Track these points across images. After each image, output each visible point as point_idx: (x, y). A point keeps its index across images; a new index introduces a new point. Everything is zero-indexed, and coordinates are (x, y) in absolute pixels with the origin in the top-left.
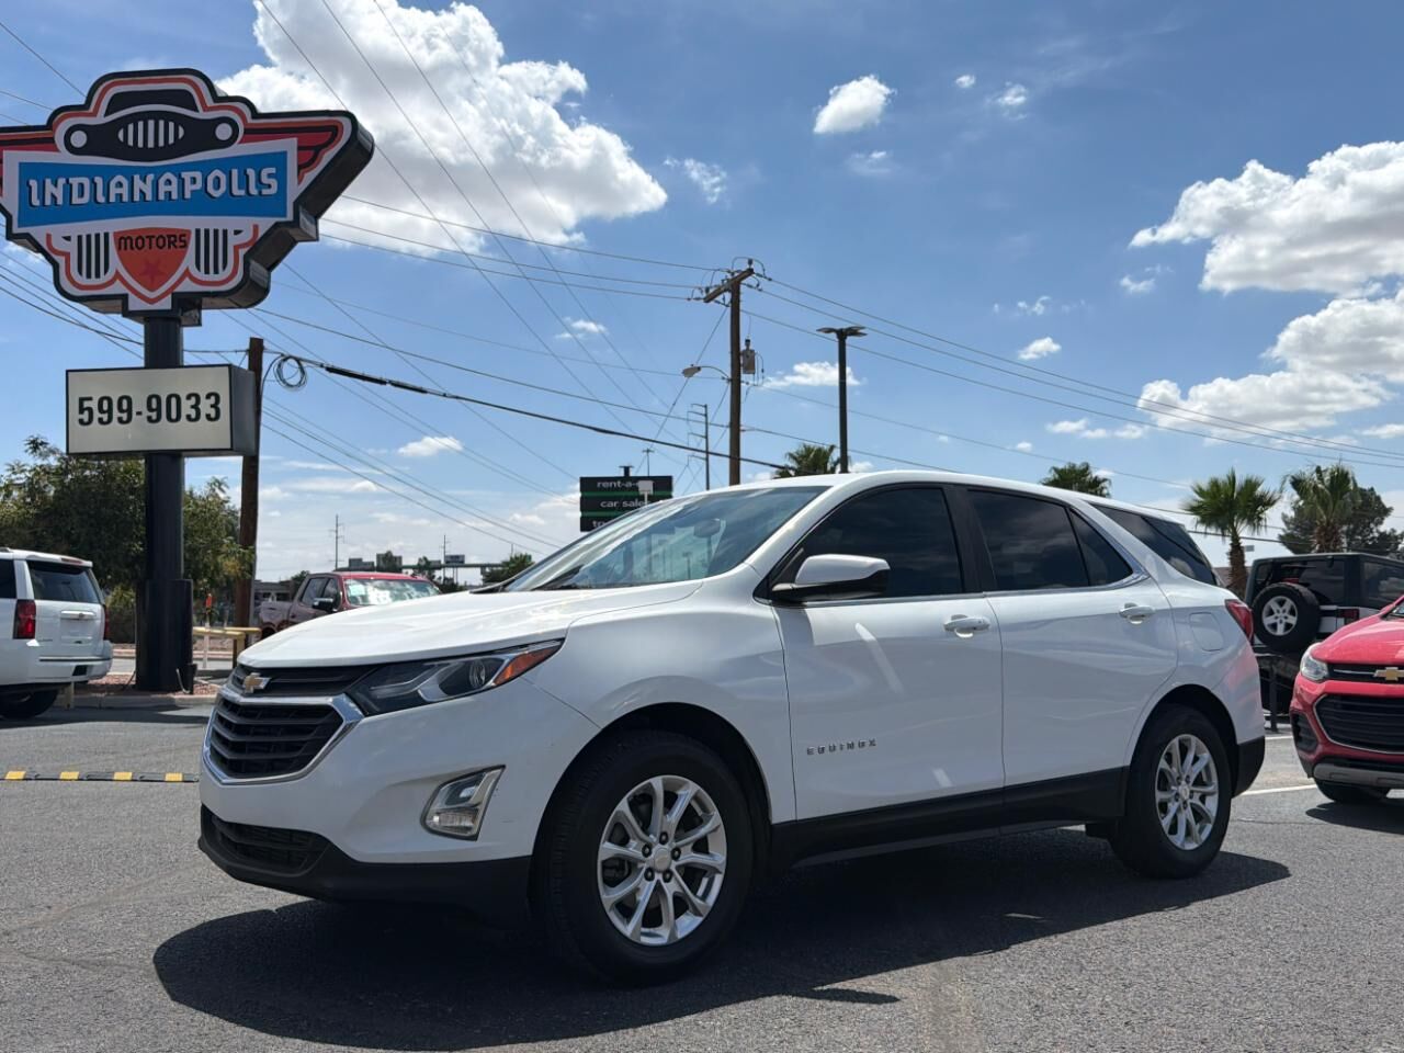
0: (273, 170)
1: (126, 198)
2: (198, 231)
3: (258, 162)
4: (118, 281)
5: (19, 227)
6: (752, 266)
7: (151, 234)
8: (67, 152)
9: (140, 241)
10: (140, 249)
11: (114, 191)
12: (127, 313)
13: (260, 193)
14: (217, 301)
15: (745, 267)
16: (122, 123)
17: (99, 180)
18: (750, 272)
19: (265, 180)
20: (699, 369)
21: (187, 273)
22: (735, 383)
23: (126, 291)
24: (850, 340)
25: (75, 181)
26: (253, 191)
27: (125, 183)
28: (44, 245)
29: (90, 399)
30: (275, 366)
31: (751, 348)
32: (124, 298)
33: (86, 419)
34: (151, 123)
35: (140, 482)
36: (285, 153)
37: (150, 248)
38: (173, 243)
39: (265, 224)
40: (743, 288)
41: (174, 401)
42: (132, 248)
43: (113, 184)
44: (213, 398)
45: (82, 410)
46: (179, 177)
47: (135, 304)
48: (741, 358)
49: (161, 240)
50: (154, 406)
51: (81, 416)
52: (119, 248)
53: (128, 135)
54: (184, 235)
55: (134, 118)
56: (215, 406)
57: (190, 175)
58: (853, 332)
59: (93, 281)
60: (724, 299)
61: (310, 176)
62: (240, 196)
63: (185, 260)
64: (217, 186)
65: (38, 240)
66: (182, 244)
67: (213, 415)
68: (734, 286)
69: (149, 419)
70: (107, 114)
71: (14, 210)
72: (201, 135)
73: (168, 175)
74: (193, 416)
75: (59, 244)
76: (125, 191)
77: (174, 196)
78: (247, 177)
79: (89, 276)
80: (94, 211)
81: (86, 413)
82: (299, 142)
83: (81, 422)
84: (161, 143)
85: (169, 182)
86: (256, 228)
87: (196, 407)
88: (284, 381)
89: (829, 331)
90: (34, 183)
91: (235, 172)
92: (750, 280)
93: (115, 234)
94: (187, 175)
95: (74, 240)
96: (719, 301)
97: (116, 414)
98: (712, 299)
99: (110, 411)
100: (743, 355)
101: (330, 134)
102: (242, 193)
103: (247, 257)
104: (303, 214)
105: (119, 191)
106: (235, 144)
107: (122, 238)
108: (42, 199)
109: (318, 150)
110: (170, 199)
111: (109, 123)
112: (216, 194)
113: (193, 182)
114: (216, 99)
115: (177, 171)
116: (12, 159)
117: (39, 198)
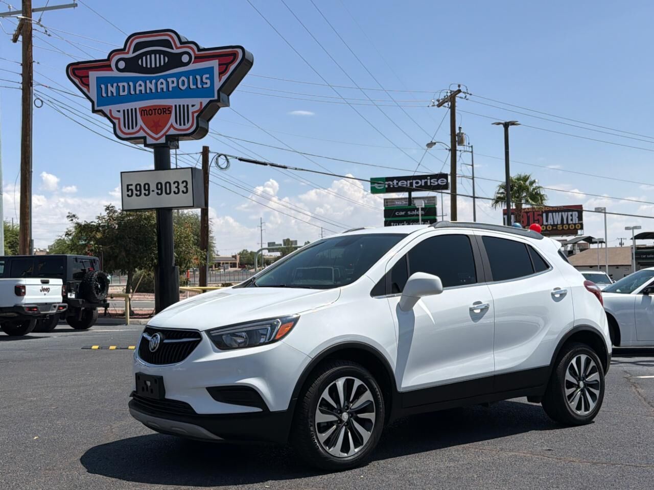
0: (208, 76)
1: (143, 92)
2: (176, 106)
3: (201, 72)
4: (141, 131)
5: (98, 106)
6: (460, 88)
7: (154, 108)
8: (116, 71)
9: (150, 112)
10: (151, 115)
11: (138, 88)
12: (146, 145)
13: (202, 86)
14: (185, 137)
15: (456, 89)
16: (140, 56)
17: (131, 84)
19: (204, 80)
20: (435, 143)
21: (172, 126)
22: (453, 151)
23: (145, 135)
24: (511, 128)
25: (121, 85)
26: (200, 86)
27: (143, 84)
28: (109, 115)
29: (132, 185)
30: (215, 160)
31: (462, 132)
32: (145, 138)
33: (130, 194)
34: (153, 56)
35: (154, 222)
36: (213, 68)
37: (155, 114)
38: (165, 112)
39: (205, 101)
40: (457, 99)
41: (168, 185)
42: (147, 115)
43: (137, 85)
44: (185, 183)
45: (128, 190)
46: (167, 81)
47: (150, 141)
48: (457, 137)
49: (160, 111)
50: (159, 187)
51: (128, 193)
52: (141, 115)
53: (143, 62)
54: (170, 108)
55: (145, 54)
56: (186, 187)
57: (171, 79)
58: (513, 123)
59: (131, 131)
60: (448, 105)
61: (224, 78)
62: (194, 89)
63: (171, 119)
64: (183, 85)
65: (106, 112)
66: (169, 112)
67: (185, 191)
68: (452, 99)
69: (158, 193)
70: (133, 52)
71: (95, 99)
72: (175, 61)
73: (162, 80)
74: (177, 192)
75: (115, 114)
76: (143, 88)
77: (165, 90)
78: (197, 79)
79: (129, 128)
80: (130, 98)
81: (130, 191)
82: (219, 62)
83: (128, 195)
84: (158, 65)
85: (162, 83)
86: (201, 103)
87: (177, 187)
88: (219, 167)
89: (499, 124)
90: (103, 86)
91: (191, 77)
92: (462, 95)
93: (139, 108)
94: (170, 80)
95: (122, 112)
96: (445, 107)
97: (143, 192)
98: (441, 105)
99: (140, 191)
100: (457, 135)
101: (233, 57)
102: (195, 87)
103: (198, 117)
104: (222, 95)
105: (140, 88)
106: (191, 64)
107: (143, 110)
108: (107, 92)
109: (227, 65)
110: (163, 91)
111: (135, 56)
112: (183, 88)
113: (173, 83)
114: (181, 43)
115: (165, 78)
116: (93, 75)
117: (105, 93)
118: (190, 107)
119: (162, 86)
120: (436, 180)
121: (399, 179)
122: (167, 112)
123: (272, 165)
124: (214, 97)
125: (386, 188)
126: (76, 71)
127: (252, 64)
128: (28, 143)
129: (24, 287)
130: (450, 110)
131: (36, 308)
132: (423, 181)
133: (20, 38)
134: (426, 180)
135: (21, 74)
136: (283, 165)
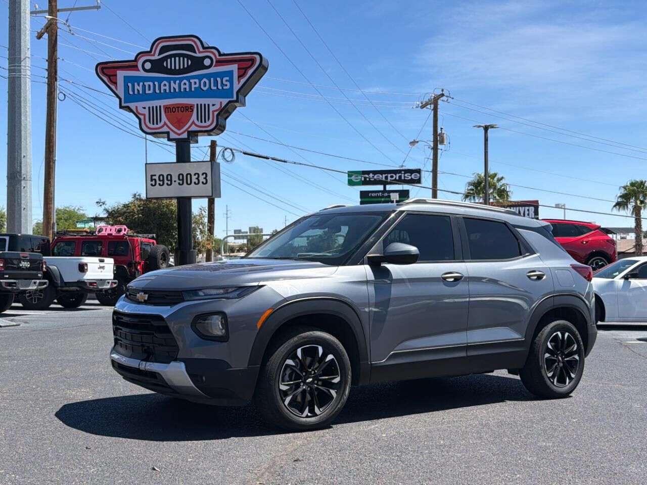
0: (228, 78)
1: (168, 91)
2: (197, 105)
3: (222, 75)
4: (165, 126)
5: (125, 103)
6: (443, 93)
7: (178, 106)
8: (143, 71)
9: (174, 109)
10: (174, 112)
11: (163, 88)
12: (169, 140)
13: (223, 88)
14: (204, 134)
15: (439, 93)
16: (166, 58)
17: (156, 83)
18: (442, 95)
19: (225, 82)
20: (418, 142)
21: (193, 123)
22: (435, 149)
23: (169, 130)
24: (490, 130)
25: (147, 84)
26: (220, 87)
27: (167, 84)
28: (135, 111)
29: (155, 175)
30: (221, 153)
31: (443, 132)
32: (168, 133)
33: (154, 184)
34: (177, 58)
36: (232, 72)
37: (178, 112)
38: (187, 110)
39: (225, 101)
40: (440, 102)
41: (189, 176)
42: (171, 112)
43: (162, 85)
44: (205, 175)
45: (152, 180)
46: (189, 81)
47: (173, 136)
48: (438, 137)
49: (182, 109)
50: (181, 178)
51: (152, 183)
52: (165, 112)
53: (168, 64)
54: (192, 106)
55: (170, 56)
56: (205, 178)
58: (492, 127)
59: (155, 126)
60: (431, 107)
61: (243, 81)
62: (214, 90)
63: (193, 117)
64: (205, 86)
65: (132, 108)
66: (191, 110)
67: (205, 182)
68: (435, 102)
69: (179, 184)
70: (159, 55)
71: (122, 96)
72: (198, 64)
73: (185, 81)
74: (197, 182)
75: (141, 110)
76: (167, 88)
77: (188, 90)
78: (217, 81)
79: (153, 124)
80: (155, 96)
81: (154, 181)
82: (238, 66)
83: (152, 185)
84: (182, 67)
85: (185, 84)
86: (221, 103)
87: (198, 178)
88: (225, 159)
89: (480, 127)
90: (130, 85)
91: (212, 79)
92: (444, 98)
93: (164, 106)
94: (192, 81)
95: (147, 109)
96: (428, 108)
97: (166, 181)
98: (425, 107)
99: (163, 181)
100: (439, 135)
101: (251, 62)
102: (215, 88)
103: (218, 115)
104: (240, 96)
105: (165, 88)
106: (212, 67)
107: (167, 108)
108: (134, 91)
109: (246, 69)
110: (186, 91)
111: (160, 59)
112: (205, 89)
114: (204, 48)
115: (188, 79)
116: (121, 74)
117: (132, 91)
118: (211, 106)
119: (185, 86)
120: (410, 174)
121: (375, 172)
122: (189, 110)
123: (273, 159)
125: (363, 181)
126: (104, 70)
127: (266, 69)
128: (52, 133)
129: (86, 264)
130: (433, 111)
131: (95, 283)
132: (398, 175)
133: (46, 36)
134: (400, 174)
135: (47, 70)
136: (283, 159)
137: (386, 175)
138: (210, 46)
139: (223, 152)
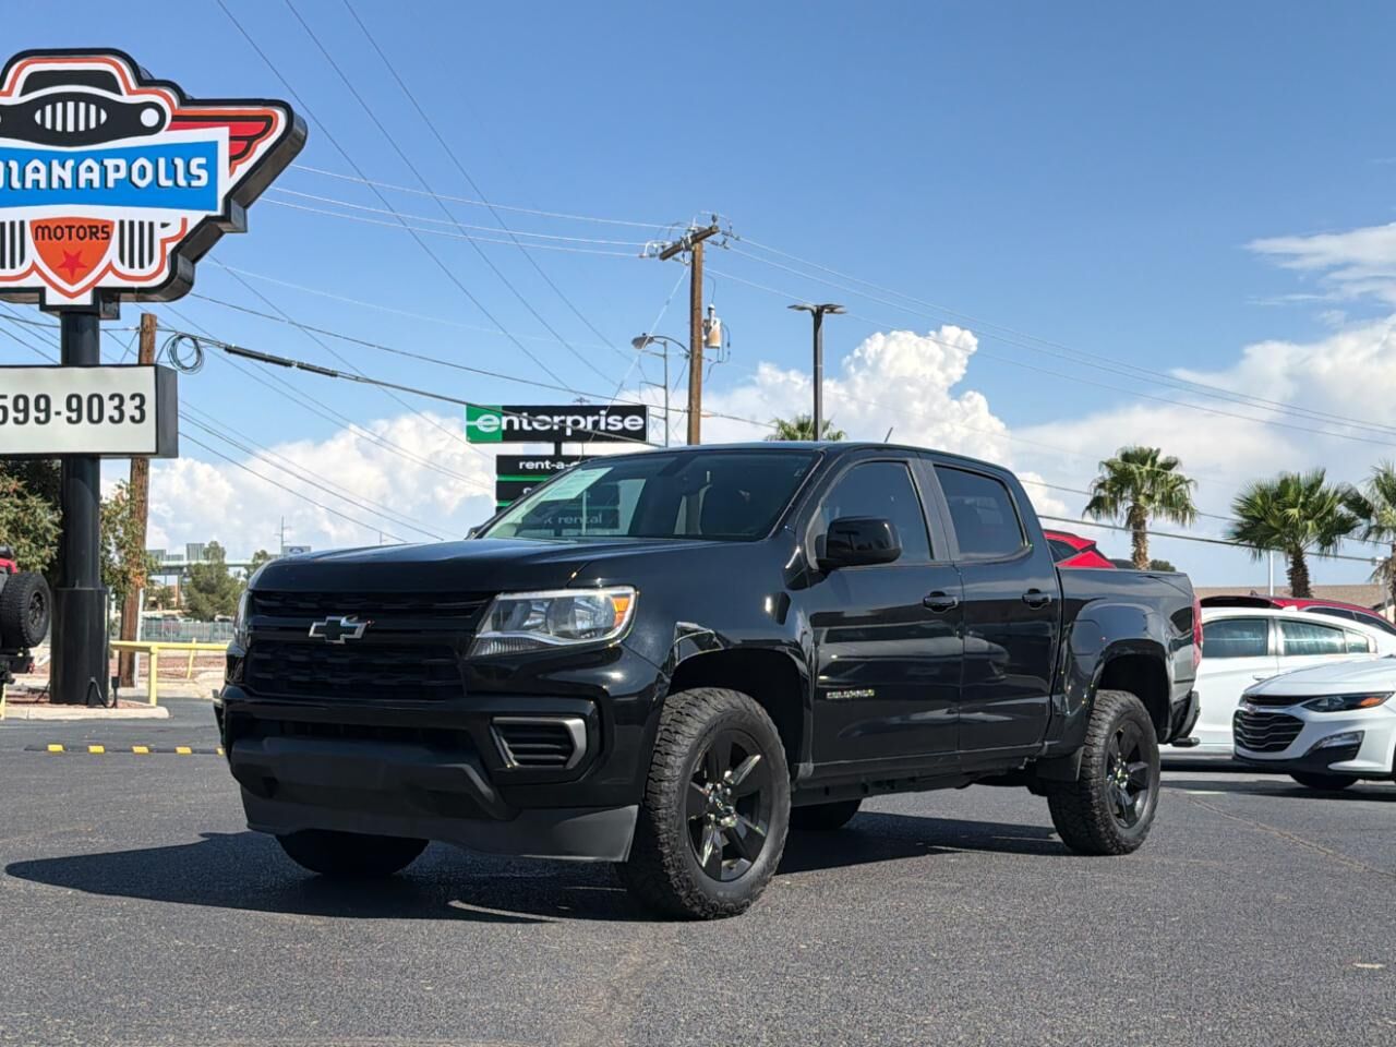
0: (202, 161)
1: (43, 185)
2: (122, 223)
3: (189, 151)
4: (34, 274)
6: (717, 224)
7: (70, 224)
9: (59, 232)
10: (59, 239)
12: (45, 308)
13: (189, 185)
15: (706, 224)
16: (40, 104)
17: (14, 165)
18: (714, 229)
19: (194, 170)
21: (110, 267)
22: (695, 358)
24: (826, 317)
26: (182, 182)
27: (43, 168)
29: (4, 397)
31: (712, 318)
32: (41, 291)
34: (71, 105)
36: (215, 144)
37: (70, 238)
38: (95, 234)
39: (195, 217)
40: (706, 246)
41: (95, 401)
42: (50, 238)
43: (29, 168)
44: (137, 399)
48: (702, 329)
49: (81, 231)
50: (74, 404)
52: (36, 238)
53: (46, 118)
54: (107, 227)
55: (52, 99)
56: (140, 408)
57: (112, 162)
58: (832, 309)
59: (8, 272)
60: (683, 256)
61: (243, 168)
62: (167, 187)
63: (108, 253)
64: (143, 173)
66: (105, 235)
67: (138, 417)
68: (695, 245)
69: (69, 420)
70: (24, 93)
72: (125, 121)
73: (89, 162)
74: (116, 418)
76: (42, 177)
77: (96, 184)
78: (176, 166)
79: (3, 267)
80: (9, 197)
82: (231, 131)
84: (82, 127)
85: (90, 169)
86: (184, 221)
87: (119, 408)
89: (803, 309)
91: (162, 162)
92: (717, 237)
93: (32, 223)
94: (110, 163)
96: (677, 260)
97: (33, 413)
98: (669, 256)
99: (26, 411)
100: (704, 325)
101: (264, 123)
102: (170, 183)
103: (175, 252)
104: (233, 207)
105: (36, 176)
106: (162, 132)
107: (39, 227)
109: (251, 141)
110: (91, 187)
111: (26, 103)
112: (142, 184)
113: (116, 170)
114: (141, 81)
115: (99, 157)
118: (157, 227)
119: (90, 174)
120: (619, 418)
121: (534, 411)
122: (100, 235)
123: (301, 366)
124: (215, 209)
125: (504, 431)
127: (303, 143)
130: (689, 269)
132: (590, 419)
134: (596, 418)
137: (563, 418)
138: (157, 77)
139: (174, 344)
